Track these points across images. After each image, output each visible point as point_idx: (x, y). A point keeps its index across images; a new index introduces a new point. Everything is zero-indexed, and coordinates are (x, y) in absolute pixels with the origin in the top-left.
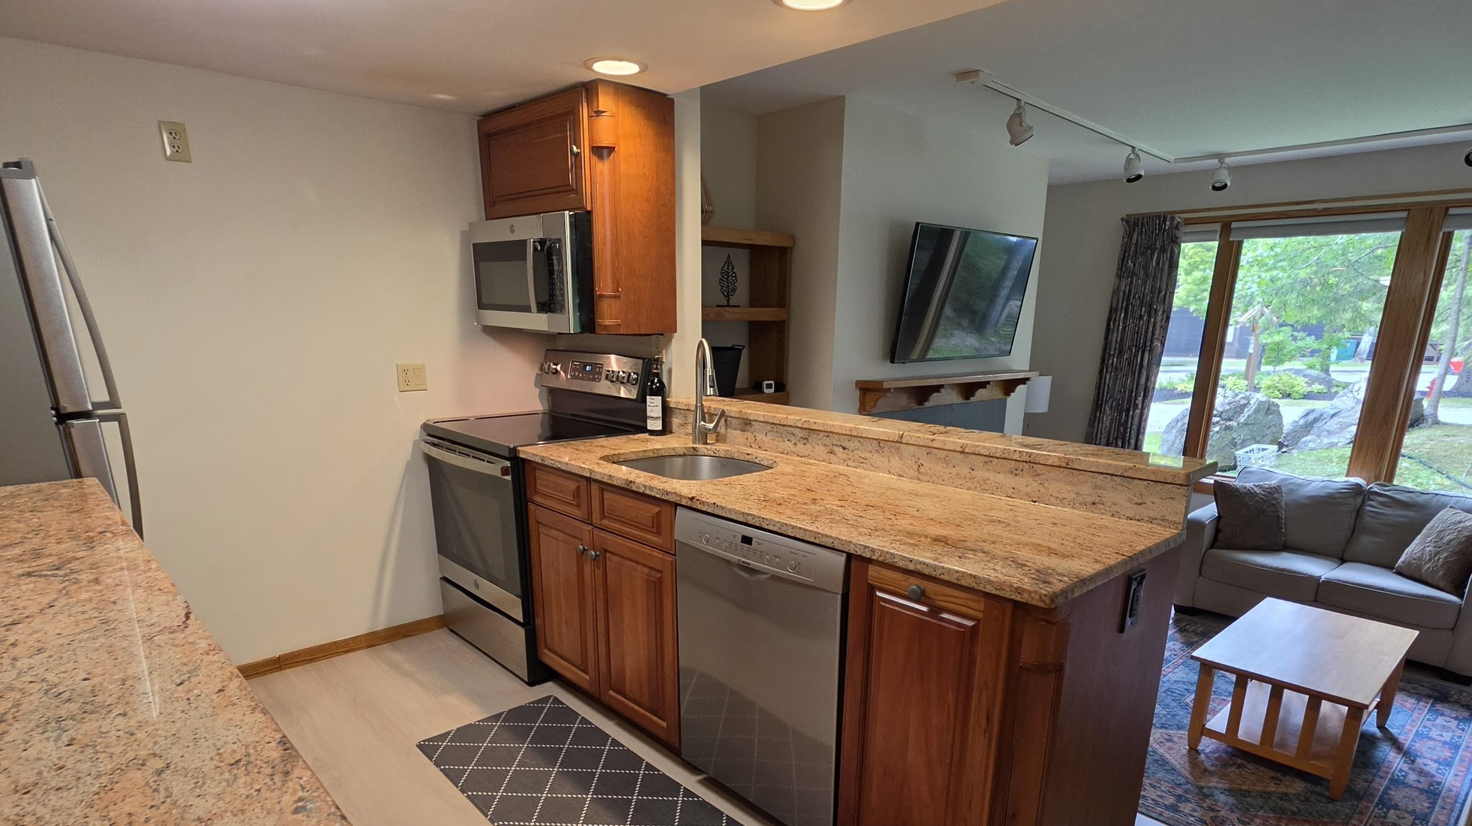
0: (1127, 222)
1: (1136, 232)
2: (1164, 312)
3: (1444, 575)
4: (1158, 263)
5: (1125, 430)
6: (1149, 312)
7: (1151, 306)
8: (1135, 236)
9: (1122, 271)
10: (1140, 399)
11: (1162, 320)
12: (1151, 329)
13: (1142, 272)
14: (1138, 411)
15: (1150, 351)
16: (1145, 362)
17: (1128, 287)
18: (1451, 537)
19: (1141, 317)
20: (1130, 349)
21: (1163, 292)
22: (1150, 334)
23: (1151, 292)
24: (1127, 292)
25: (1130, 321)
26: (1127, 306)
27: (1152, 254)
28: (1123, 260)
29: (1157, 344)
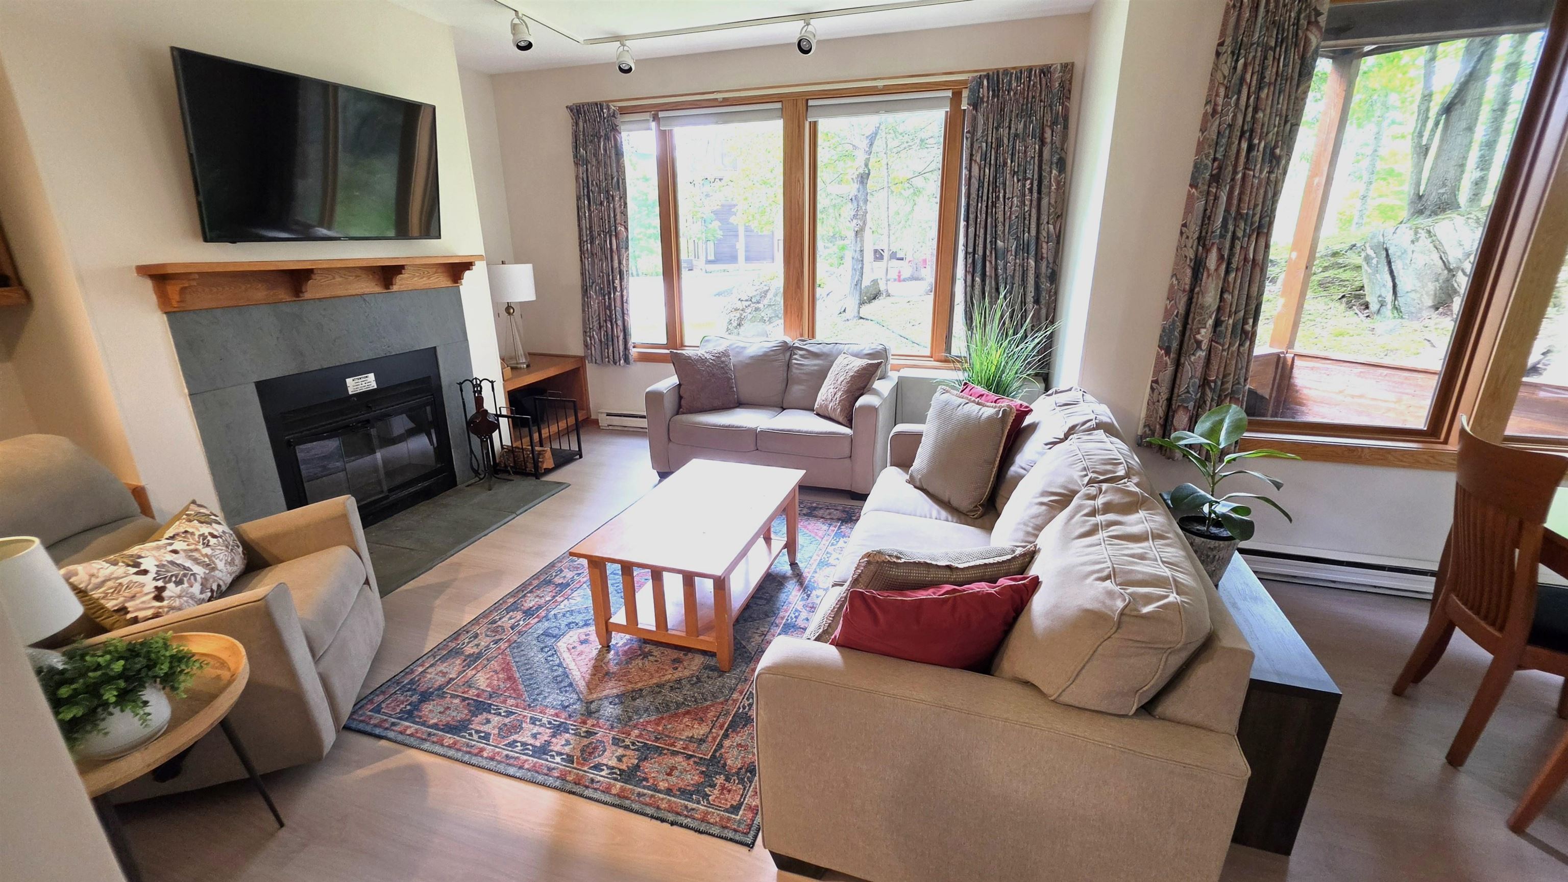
0: (571, 111)
1: (581, 120)
2: (621, 198)
3: (841, 411)
4: (605, 150)
5: (611, 312)
6: (608, 198)
7: (608, 192)
8: (581, 124)
9: (579, 160)
10: (617, 282)
11: (620, 205)
12: (612, 215)
13: (594, 160)
14: (618, 294)
15: (616, 236)
16: (614, 247)
17: (585, 174)
18: (842, 378)
19: (601, 204)
20: (599, 235)
21: (615, 179)
22: (612, 219)
23: (606, 179)
24: (585, 179)
25: (593, 207)
26: (588, 192)
27: (599, 142)
28: (576, 148)
29: (621, 228)
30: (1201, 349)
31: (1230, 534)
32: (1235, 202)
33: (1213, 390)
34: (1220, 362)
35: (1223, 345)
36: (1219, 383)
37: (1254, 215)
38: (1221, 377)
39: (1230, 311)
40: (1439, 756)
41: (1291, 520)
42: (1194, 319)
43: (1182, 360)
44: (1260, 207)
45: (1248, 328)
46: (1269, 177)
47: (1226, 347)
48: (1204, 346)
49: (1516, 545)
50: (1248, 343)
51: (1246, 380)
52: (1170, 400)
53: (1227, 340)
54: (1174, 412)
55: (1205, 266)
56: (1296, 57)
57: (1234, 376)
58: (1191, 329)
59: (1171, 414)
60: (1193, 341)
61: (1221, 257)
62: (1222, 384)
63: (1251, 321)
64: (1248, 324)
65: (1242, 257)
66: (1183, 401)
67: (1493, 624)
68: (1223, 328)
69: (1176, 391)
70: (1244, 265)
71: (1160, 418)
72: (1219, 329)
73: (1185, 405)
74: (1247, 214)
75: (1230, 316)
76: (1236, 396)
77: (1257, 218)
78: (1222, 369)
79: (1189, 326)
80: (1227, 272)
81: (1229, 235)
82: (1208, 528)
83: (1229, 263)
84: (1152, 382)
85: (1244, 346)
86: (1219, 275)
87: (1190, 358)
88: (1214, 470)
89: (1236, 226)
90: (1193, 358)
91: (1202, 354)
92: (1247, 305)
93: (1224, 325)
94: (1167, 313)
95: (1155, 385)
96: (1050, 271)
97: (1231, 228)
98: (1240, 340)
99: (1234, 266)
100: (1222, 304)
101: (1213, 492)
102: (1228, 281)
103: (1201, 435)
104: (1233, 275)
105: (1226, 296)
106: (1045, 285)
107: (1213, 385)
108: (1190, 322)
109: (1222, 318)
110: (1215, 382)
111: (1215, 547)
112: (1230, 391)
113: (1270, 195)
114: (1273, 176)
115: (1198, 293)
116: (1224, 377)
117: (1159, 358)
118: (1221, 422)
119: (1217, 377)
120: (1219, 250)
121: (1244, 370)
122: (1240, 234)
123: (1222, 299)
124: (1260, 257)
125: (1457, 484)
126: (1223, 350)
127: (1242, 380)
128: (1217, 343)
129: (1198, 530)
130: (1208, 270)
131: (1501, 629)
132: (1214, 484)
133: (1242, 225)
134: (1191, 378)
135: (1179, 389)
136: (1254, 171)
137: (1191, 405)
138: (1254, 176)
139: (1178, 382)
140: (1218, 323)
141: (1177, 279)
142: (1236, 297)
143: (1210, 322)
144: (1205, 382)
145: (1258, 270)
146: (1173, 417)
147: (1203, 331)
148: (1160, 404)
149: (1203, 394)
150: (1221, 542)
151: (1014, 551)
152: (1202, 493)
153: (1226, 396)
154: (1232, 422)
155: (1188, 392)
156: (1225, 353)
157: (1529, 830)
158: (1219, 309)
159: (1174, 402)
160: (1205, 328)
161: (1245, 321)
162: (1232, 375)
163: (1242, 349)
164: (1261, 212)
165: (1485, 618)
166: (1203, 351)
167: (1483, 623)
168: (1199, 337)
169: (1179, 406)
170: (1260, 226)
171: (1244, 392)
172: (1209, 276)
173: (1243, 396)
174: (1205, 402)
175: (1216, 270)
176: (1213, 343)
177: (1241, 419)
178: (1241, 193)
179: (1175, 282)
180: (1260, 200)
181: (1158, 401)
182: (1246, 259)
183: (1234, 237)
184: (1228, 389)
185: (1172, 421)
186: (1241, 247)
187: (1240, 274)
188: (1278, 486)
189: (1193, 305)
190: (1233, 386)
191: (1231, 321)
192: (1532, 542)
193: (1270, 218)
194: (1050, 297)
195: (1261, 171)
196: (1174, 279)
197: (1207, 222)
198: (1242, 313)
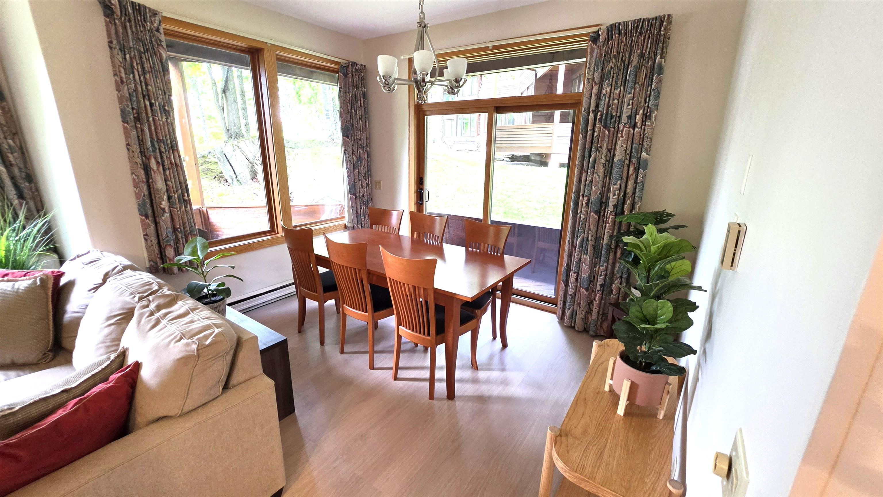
30: (166, 213)
31: (222, 297)
32: (154, 133)
33: (181, 233)
34: (179, 218)
35: (177, 209)
36: (182, 228)
37: (167, 140)
38: (182, 225)
39: (174, 191)
40: (318, 344)
41: (242, 281)
42: (155, 197)
43: (158, 220)
44: (168, 136)
45: (186, 198)
46: (167, 121)
47: (179, 209)
48: (167, 210)
49: (310, 263)
50: (189, 206)
51: (195, 224)
52: (159, 243)
53: (178, 206)
54: (165, 249)
55: (150, 168)
56: (158, 61)
57: (188, 223)
58: (156, 202)
59: (162, 250)
60: (159, 209)
61: (158, 163)
62: (184, 228)
63: (186, 194)
64: (185, 196)
65: (169, 162)
66: (167, 242)
67: (314, 292)
68: (173, 200)
69: (161, 237)
70: (172, 166)
71: (158, 254)
72: (171, 200)
73: (169, 244)
74: (163, 139)
75: (174, 193)
76: (193, 233)
77: (169, 142)
78: (181, 221)
79: (154, 201)
80: (164, 170)
81: (158, 151)
82: (210, 299)
83: (163, 166)
84: (144, 235)
85: (187, 207)
86: (160, 172)
87: (161, 218)
88: (202, 270)
89: (159, 146)
90: (163, 218)
91: (167, 215)
92: (181, 187)
93: (173, 198)
94: (138, 196)
95: (146, 237)
96: (24, 174)
97: (157, 147)
98: (184, 205)
99: (166, 167)
100: (168, 187)
101: (205, 281)
102: (167, 175)
103: (189, 255)
104: (167, 172)
105: (168, 183)
106: (24, 185)
107: (179, 230)
108: (153, 198)
109: (171, 195)
110: (180, 228)
111: (217, 306)
112: (189, 231)
113: (171, 131)
114: (169, 121)
115: (152, 183)
116: (184, 224)
117: (142, 221)
118: (196, 246)
119: (180, 225)
120: (155, 158)
121: (192, 219)
122: (163, 150)
123: (167, 185)
124: (178, 162)
125: (288, 247)
126: (178, 211)
127: (193, 224)
128: (172, 208)
129: (206, 302)
130: (153, 170)
131: (317, 293)
132: (205, 277)
133: (162, 145)
134: (167, 229)
135: (162, 236)
136: (158, 117)
137: (172, 243)
138: (159, 120)
139: (160, 232)
140: (169, 198)
141: (136, 175)
142: (174, 183)
143: (165, 197)
144: (175, 230)
145: (179, 168)
146: (165, 252)
147: (163, 203)
148: (154, 246)
149: (176, 236)
150: (219, 303)
151: (109, 358)
152: (201, 283)
153: (188, 234)
154: (201, 245)
155: (168, 237)
156: (179, 213)
157: (344, 351)
158: (167, 190)
159: (162, 244)
160: (163, 201)
161: (183, 196)
162: (187, 223)
163: (187, 209)
164: (170, 138)
165: (312, 291)
166: (167, 213)
167: (312, 293)
168: (162, 206)
169: (166, 245)
170: (172, 146)
171: (196, 230)
172: (155, 173)
173: (197, 232)
174: (179, 240)
175: (158, 169)
176: (171, 208)
177: (204, 243)
178: (156, 129)
179: (135, 177)
180: (167, 133)
181: (152, 245)
182: (171, 163)
183: (161, 152)
184: (188, 230)
185: (165, 255)
186: (167, 157)
187: (171, 171)
188: (233, 267)
189: (152, 189)
190: (190, 228)
191: (176, 196)
192: (313, 259)
193: (175, 142)
194: (33, 193)
195: (162, 118)
196: (134, 176)
197: (141, 143)
198: (180, 191)
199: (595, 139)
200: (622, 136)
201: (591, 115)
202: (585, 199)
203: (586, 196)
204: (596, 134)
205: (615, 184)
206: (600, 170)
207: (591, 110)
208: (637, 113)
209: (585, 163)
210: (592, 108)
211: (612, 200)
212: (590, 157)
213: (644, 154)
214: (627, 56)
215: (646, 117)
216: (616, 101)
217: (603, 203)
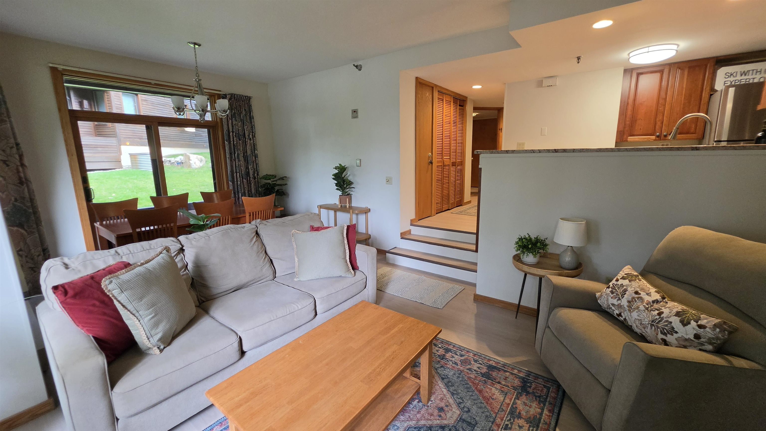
199: (236, 145)
200: (248, 144)
201: (231, 134)
202: (238, 174)
203: (238, 172)
204: (235, 143)
205: (251, 165)
206: (242, 158)
207: (230, 131)
208: (250, 134)
209: (233, 156)
210: (231, 130)
211: (251, 172)
212: (235, 154)
213: (256, 151)
214: (239, 109)
215: (254, 136)
216: (240, 128)
217: (248, 174)
